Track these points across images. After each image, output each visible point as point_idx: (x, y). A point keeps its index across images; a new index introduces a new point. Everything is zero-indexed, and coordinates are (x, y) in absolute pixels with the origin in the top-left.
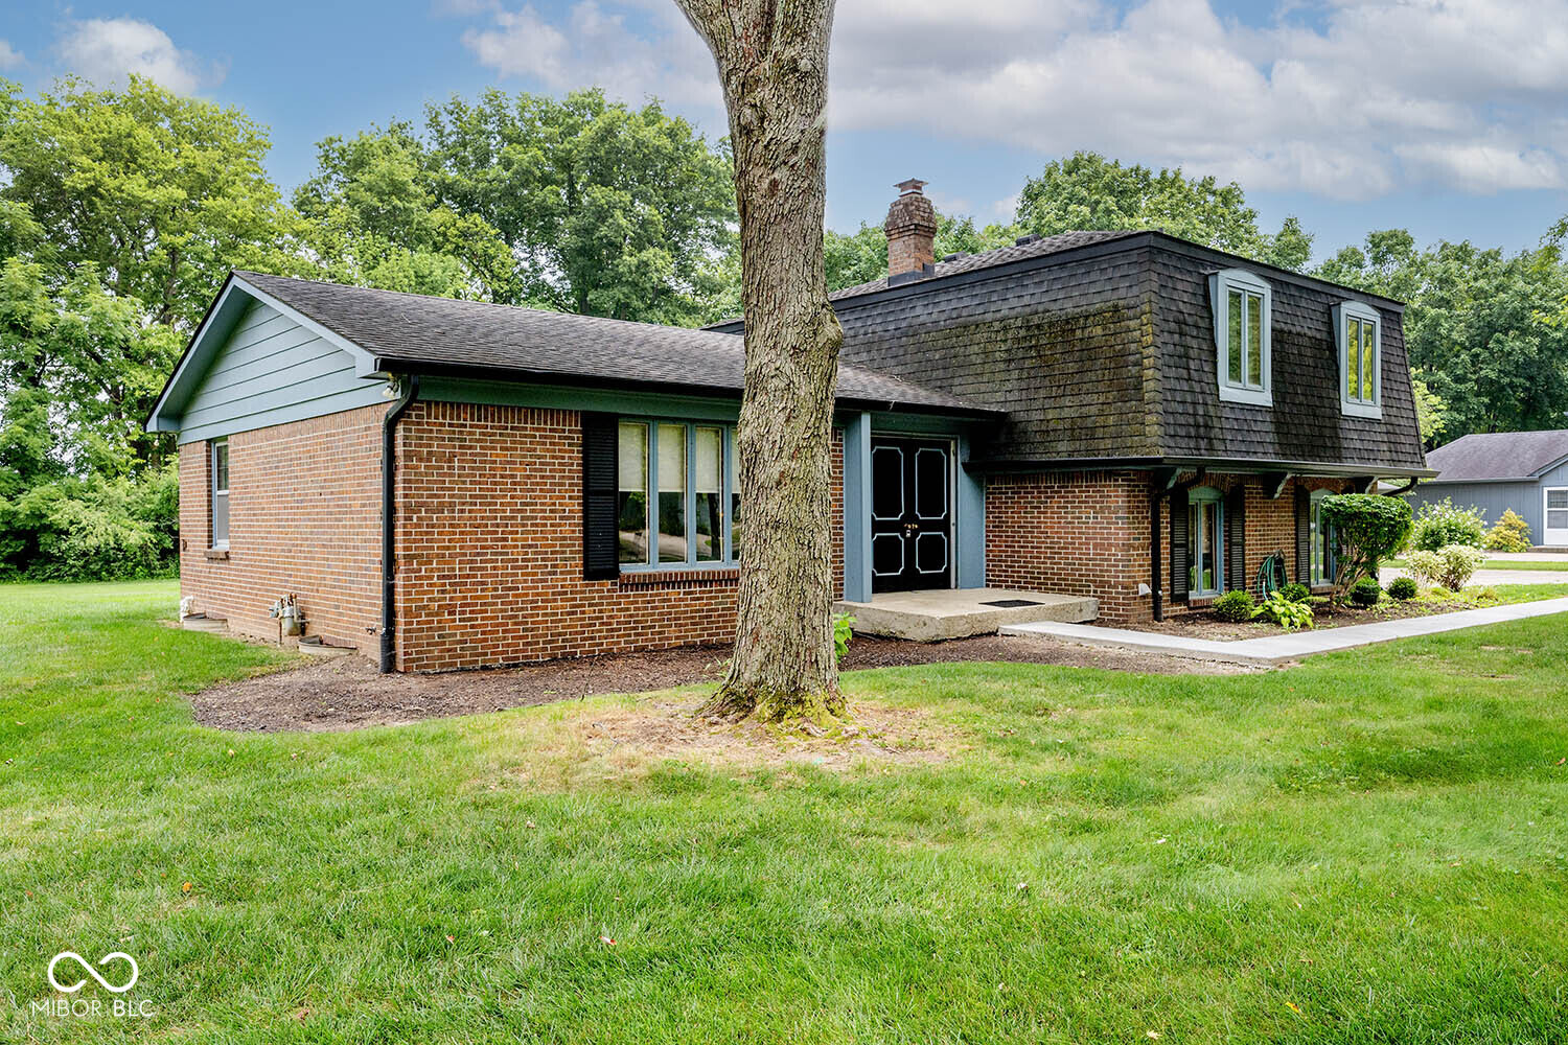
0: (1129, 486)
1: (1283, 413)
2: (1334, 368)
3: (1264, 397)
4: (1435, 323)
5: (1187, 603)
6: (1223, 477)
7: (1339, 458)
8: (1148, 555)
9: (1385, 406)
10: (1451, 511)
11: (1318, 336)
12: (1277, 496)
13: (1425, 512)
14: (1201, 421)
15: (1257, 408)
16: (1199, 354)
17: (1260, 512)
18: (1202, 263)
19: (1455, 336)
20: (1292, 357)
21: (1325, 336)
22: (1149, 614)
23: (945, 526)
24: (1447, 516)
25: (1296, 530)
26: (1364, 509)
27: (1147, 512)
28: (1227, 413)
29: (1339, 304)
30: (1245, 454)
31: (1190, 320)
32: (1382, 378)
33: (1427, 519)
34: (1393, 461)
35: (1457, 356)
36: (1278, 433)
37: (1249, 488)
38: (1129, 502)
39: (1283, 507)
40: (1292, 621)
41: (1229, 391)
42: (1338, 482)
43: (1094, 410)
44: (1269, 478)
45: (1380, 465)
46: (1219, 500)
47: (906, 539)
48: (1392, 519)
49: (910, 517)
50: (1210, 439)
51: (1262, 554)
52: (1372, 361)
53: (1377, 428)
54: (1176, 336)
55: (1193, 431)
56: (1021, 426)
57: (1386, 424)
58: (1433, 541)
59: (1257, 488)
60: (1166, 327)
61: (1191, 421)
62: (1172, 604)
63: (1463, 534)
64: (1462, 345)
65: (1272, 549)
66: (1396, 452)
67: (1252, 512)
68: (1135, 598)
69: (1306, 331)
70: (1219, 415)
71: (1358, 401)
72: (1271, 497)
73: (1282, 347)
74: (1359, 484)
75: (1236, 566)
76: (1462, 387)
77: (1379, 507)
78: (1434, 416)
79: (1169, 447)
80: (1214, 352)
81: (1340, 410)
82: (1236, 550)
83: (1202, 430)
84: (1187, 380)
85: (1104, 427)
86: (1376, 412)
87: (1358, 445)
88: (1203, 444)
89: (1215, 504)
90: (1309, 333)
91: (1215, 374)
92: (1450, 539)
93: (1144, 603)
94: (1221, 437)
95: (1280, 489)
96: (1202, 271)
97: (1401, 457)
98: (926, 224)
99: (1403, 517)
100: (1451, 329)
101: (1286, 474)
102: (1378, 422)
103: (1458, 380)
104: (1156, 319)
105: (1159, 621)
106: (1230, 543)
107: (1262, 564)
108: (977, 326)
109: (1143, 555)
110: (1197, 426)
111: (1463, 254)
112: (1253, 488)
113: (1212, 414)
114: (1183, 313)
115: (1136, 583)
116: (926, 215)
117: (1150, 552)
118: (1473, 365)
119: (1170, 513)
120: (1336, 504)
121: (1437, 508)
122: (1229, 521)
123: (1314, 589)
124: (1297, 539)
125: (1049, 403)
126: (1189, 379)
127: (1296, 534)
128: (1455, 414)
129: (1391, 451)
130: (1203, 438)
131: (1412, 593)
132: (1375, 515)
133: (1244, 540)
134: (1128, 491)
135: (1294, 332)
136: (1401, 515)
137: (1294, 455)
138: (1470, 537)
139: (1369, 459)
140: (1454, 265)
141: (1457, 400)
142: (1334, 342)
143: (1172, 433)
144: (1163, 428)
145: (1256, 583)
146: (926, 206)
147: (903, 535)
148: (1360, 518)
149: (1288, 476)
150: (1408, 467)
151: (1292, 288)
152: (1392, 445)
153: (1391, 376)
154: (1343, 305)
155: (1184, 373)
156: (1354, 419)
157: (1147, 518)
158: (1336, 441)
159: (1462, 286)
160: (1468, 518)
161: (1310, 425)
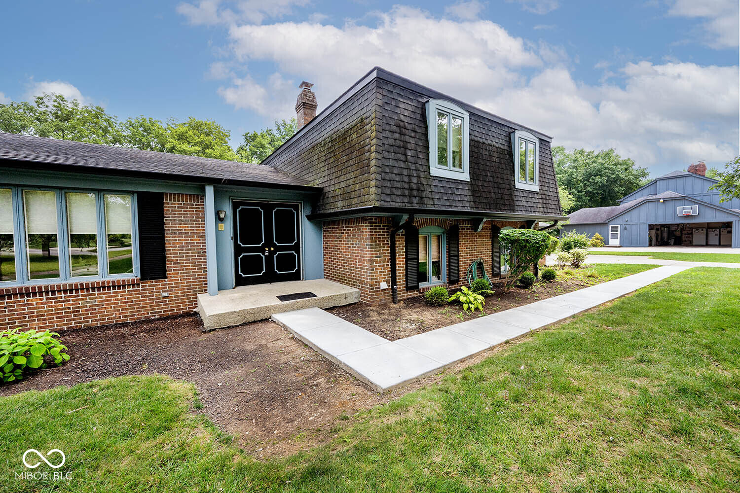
0: (371, 226)
1: (478, 186)
2: (512, 165)
3: (465, 176)
4: (572, 174)
5: (419, 290)
6: (445, 221)
7: (513, 210)
8: (388, 265)
9: (541, 185)
10: (575, 235)
11: (502, 147)
12: (479, 230)
13: (565, 235)
14: (415, 187)
15: (459, 182)
16: (416, 148)
17: (469, 239)
18: (421, 95)
19: (578, 178)
20: (484, 156)
21: (506, 148)
22: (389, 299)
23: (297, 248)
24: (574, 237)
25: (493, 247)
26: (520, 238)
27: (387, 241)
28: (436, 183)
29: (514, 132)
30: (448, 207)
31: (409, 127)
32: (540, 172)
33: (566, 238)
34: (545, 212)
35: (579, 184)
36: (473, 196)
37: (463, 227)
38: (371, 235)
39: (484, 236)
40: (469, 307)
41: (436, 170)
42: (516, 223)
43: (351, 182)
44: (474, 220)
45: (537, 214)
46: (444, 233)
47: (266, 256)
48: (537, 243)
49: (269, 243)
50: (422, 198)
51: (470, 260)
52: (534, 163)
53: (536, 196)
54: (397, 136)
55: (407, 193)
56: (327, 194)
57: (541, 194)
58: (567, 247)
59: (467, 227)
60: (387, 127)
61: (407, 186)
62: (407, 292)
63: (580, 244)
64: (581, 181)
65: (477, 257)
66: (547, 208)
67: (464, 239)
68: (378, 291)
69: (495, 143)
70: (429, 184)
71: (525, 182)
72: (476, 231)
73: (479, 150)
74: (528, 224)
75: (454, 267)
76: (581, 194)
77: (530, 236)
78: (570, 202)
79: (385, 201)
80: (427, 147)
81: (514, 186)
82: (453, 259)
83: (415, 193)
84: (405, 162)
85: (354, 191)
86: (536, 188)
87: (525, 204)
88: (415, 200)
89: (441, 235)
90: (497, 146)
91: (428, 160)
92: (575, 246)
93: (385, 293)
94: (430, 197)
95: (480, 227)
96: (420, 100)
97: (549, 210)
98: (310, 103)
99: (544, 242)
100: (577, 176)
101: (483, 219)
102: (537, 193)
103: (579, 192)
104: (380, 122)
105: (395, 303)
106: (450, 256)
107: (470, 265)
108: (317, 145)
109: (384, 265)
110: (411, 189)
111: (582, 152)
112: (465, 227)
113: (424, 183)
114: (404, 122)
115: (379, 282)
116: (311, 99)
117: (390, 263)
118: (584, 187)
119: (406, 241)
120: (506, 235)
121: (570, 233)
122: (449, 244)
123: (503, 275)
124: (493, 251)
125: (337, 181)
126: (406, 161)
127: (492, 249)
128: (578, 203)
129: (544, 208)
130: (415, 197)
131: (554, 277)
132: (527, 241)
133: (459, 254)
134: (371, 229)
135: (487, 143)
136: (544, 241)
137: (484, 208)
138: (582, 245)
139: (531, 211)
140: (579, 156)
141: (579, 198)
142: (512, 152)
143: (388, 192)
144: (380, 190)
145: (466, 275)
146: (311, 95)
147: (264, 254)
148: (518, 243)
149: (485, 220)
150: (553, 215)
151: (486, 120)
152: (544, 205)
153: (545, 171)
154: (516, 131)
155: (403, 158)
156: (523, 191)
157: (388, 244)
158: (512, 201)
159: (581, 162)
160: (582, 237)
161: (495, 193)
